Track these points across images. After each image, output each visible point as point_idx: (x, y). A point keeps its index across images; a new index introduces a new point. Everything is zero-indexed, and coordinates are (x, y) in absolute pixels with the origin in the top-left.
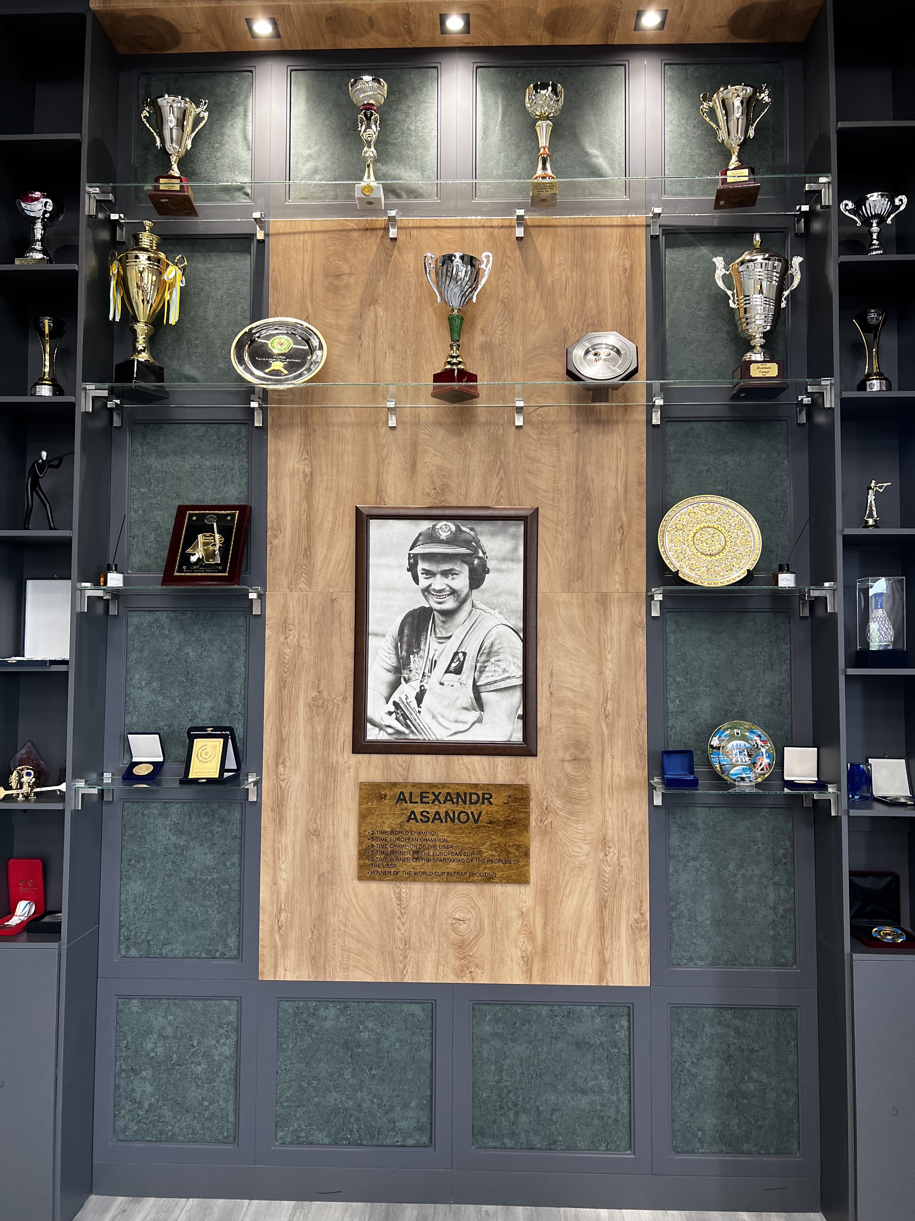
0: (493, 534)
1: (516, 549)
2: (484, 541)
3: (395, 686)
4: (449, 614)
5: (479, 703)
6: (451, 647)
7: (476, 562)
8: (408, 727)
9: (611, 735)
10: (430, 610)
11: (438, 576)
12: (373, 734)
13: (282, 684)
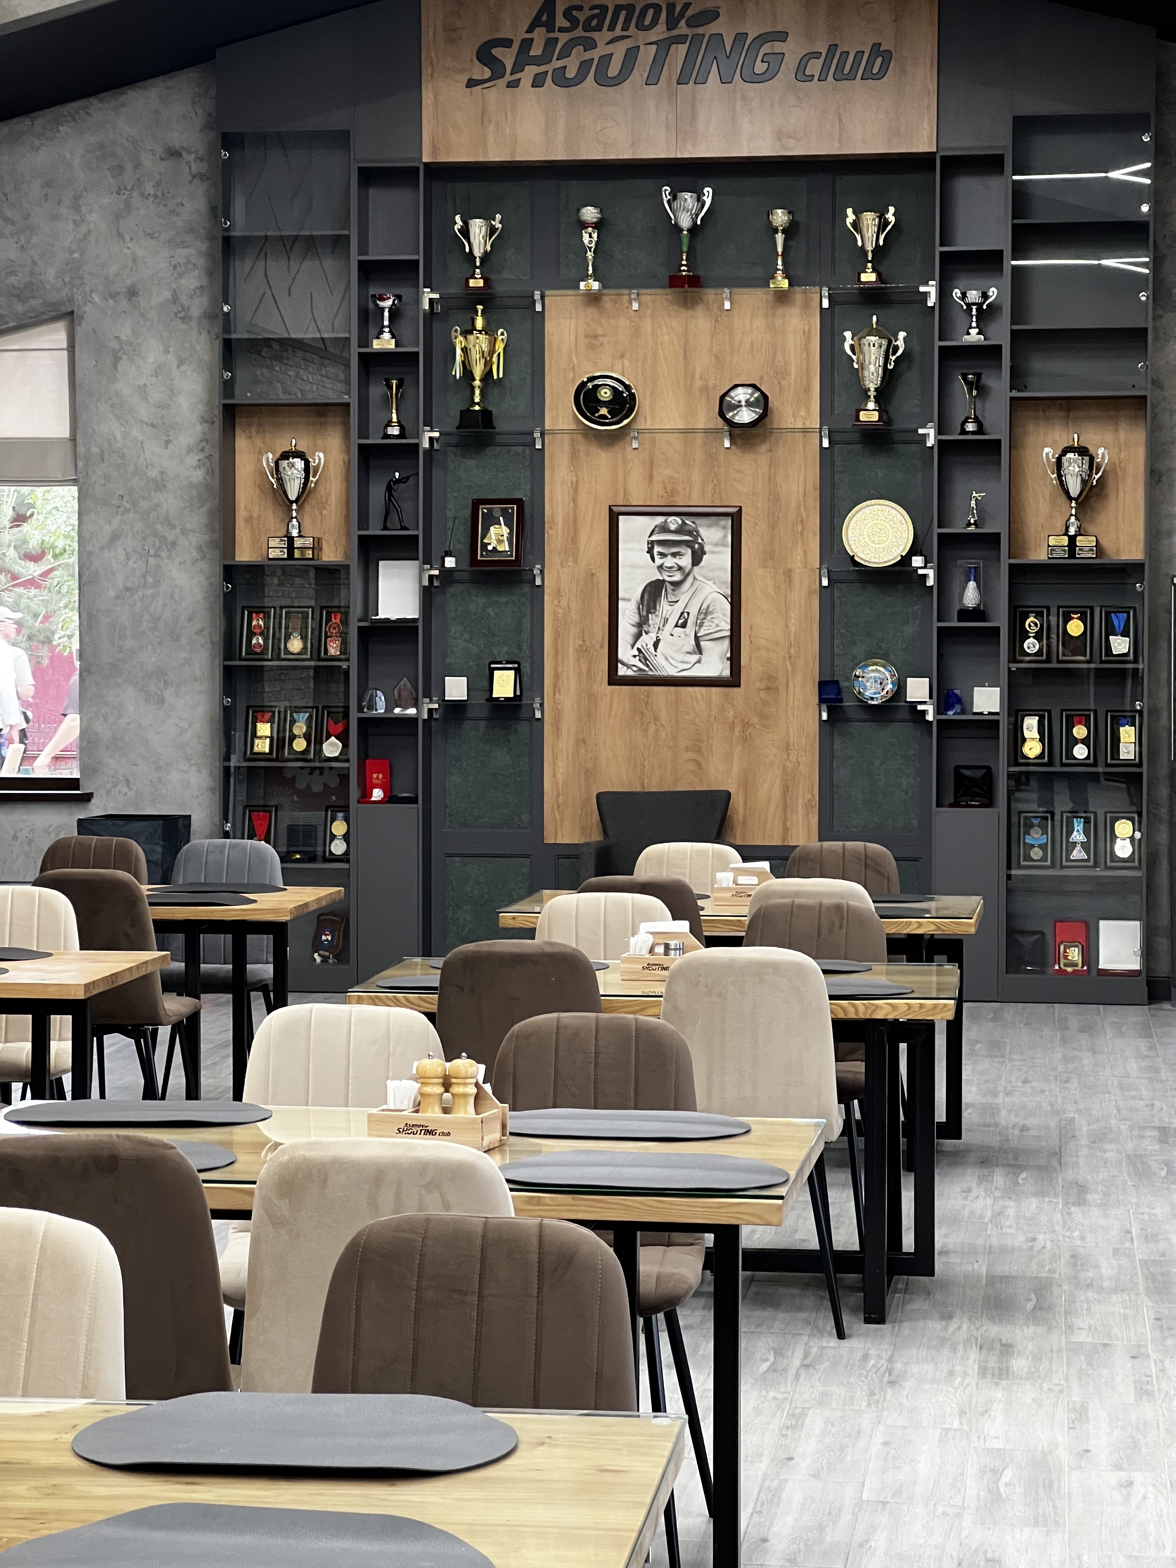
0: (709, 526)
1: (725, 537)
2: (702, 531)
3: (638, 636)
4: (677, 585)
5: (699, 649)
6: (679, 608)
7: (696, 546)
8: (648, 666)
9: (793, 671)
10: (664, 581)
11: (669, 557)
12: (622, 671)
13: (557, 636)
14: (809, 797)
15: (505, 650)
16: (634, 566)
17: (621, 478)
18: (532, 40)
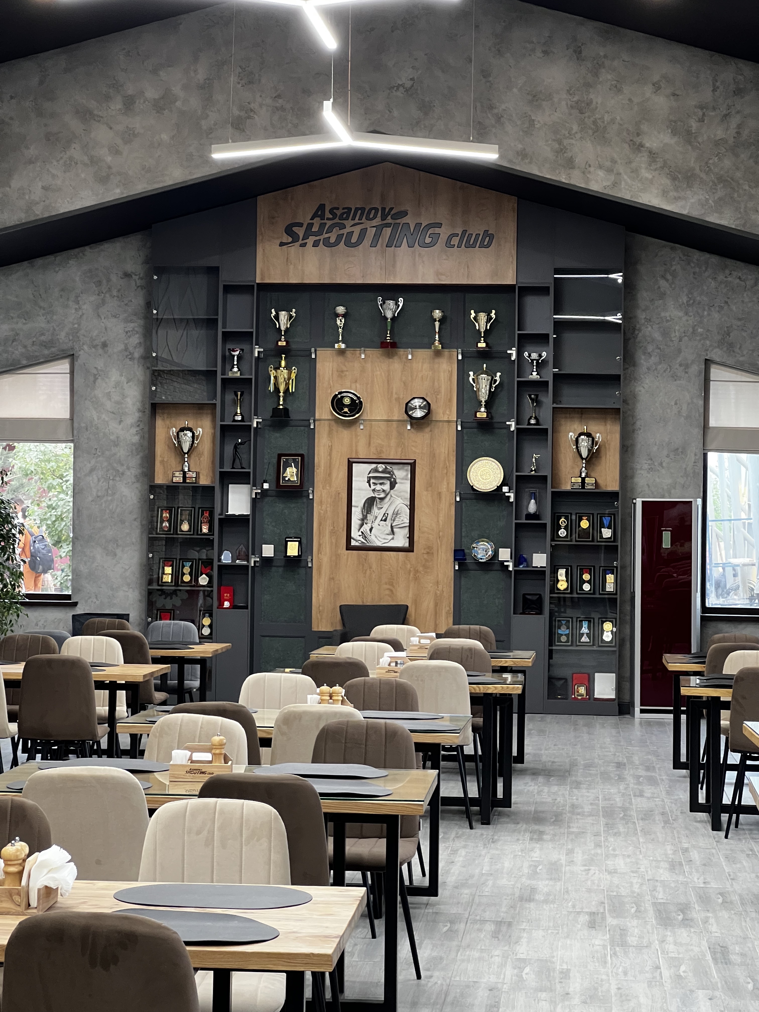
0: (399, 469)
1: (407, 475)
2: (396, 472)
3: (362, 525)
4: (382, 499)
5: (393, 532)
6: (383, 511)
7: (392, 480)
8: (366, 541)
9: (441, 545)
10: (375, 497)
11: (378, 485)
12: (353, 543)
13: (320, 524)
14: (448, 608)
15: (293, 531)
16: (360, 489)
17: (354, 445)
18: (313, 223)
